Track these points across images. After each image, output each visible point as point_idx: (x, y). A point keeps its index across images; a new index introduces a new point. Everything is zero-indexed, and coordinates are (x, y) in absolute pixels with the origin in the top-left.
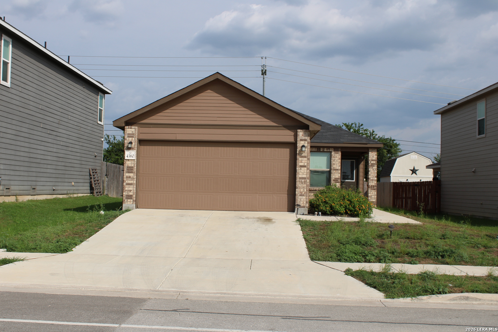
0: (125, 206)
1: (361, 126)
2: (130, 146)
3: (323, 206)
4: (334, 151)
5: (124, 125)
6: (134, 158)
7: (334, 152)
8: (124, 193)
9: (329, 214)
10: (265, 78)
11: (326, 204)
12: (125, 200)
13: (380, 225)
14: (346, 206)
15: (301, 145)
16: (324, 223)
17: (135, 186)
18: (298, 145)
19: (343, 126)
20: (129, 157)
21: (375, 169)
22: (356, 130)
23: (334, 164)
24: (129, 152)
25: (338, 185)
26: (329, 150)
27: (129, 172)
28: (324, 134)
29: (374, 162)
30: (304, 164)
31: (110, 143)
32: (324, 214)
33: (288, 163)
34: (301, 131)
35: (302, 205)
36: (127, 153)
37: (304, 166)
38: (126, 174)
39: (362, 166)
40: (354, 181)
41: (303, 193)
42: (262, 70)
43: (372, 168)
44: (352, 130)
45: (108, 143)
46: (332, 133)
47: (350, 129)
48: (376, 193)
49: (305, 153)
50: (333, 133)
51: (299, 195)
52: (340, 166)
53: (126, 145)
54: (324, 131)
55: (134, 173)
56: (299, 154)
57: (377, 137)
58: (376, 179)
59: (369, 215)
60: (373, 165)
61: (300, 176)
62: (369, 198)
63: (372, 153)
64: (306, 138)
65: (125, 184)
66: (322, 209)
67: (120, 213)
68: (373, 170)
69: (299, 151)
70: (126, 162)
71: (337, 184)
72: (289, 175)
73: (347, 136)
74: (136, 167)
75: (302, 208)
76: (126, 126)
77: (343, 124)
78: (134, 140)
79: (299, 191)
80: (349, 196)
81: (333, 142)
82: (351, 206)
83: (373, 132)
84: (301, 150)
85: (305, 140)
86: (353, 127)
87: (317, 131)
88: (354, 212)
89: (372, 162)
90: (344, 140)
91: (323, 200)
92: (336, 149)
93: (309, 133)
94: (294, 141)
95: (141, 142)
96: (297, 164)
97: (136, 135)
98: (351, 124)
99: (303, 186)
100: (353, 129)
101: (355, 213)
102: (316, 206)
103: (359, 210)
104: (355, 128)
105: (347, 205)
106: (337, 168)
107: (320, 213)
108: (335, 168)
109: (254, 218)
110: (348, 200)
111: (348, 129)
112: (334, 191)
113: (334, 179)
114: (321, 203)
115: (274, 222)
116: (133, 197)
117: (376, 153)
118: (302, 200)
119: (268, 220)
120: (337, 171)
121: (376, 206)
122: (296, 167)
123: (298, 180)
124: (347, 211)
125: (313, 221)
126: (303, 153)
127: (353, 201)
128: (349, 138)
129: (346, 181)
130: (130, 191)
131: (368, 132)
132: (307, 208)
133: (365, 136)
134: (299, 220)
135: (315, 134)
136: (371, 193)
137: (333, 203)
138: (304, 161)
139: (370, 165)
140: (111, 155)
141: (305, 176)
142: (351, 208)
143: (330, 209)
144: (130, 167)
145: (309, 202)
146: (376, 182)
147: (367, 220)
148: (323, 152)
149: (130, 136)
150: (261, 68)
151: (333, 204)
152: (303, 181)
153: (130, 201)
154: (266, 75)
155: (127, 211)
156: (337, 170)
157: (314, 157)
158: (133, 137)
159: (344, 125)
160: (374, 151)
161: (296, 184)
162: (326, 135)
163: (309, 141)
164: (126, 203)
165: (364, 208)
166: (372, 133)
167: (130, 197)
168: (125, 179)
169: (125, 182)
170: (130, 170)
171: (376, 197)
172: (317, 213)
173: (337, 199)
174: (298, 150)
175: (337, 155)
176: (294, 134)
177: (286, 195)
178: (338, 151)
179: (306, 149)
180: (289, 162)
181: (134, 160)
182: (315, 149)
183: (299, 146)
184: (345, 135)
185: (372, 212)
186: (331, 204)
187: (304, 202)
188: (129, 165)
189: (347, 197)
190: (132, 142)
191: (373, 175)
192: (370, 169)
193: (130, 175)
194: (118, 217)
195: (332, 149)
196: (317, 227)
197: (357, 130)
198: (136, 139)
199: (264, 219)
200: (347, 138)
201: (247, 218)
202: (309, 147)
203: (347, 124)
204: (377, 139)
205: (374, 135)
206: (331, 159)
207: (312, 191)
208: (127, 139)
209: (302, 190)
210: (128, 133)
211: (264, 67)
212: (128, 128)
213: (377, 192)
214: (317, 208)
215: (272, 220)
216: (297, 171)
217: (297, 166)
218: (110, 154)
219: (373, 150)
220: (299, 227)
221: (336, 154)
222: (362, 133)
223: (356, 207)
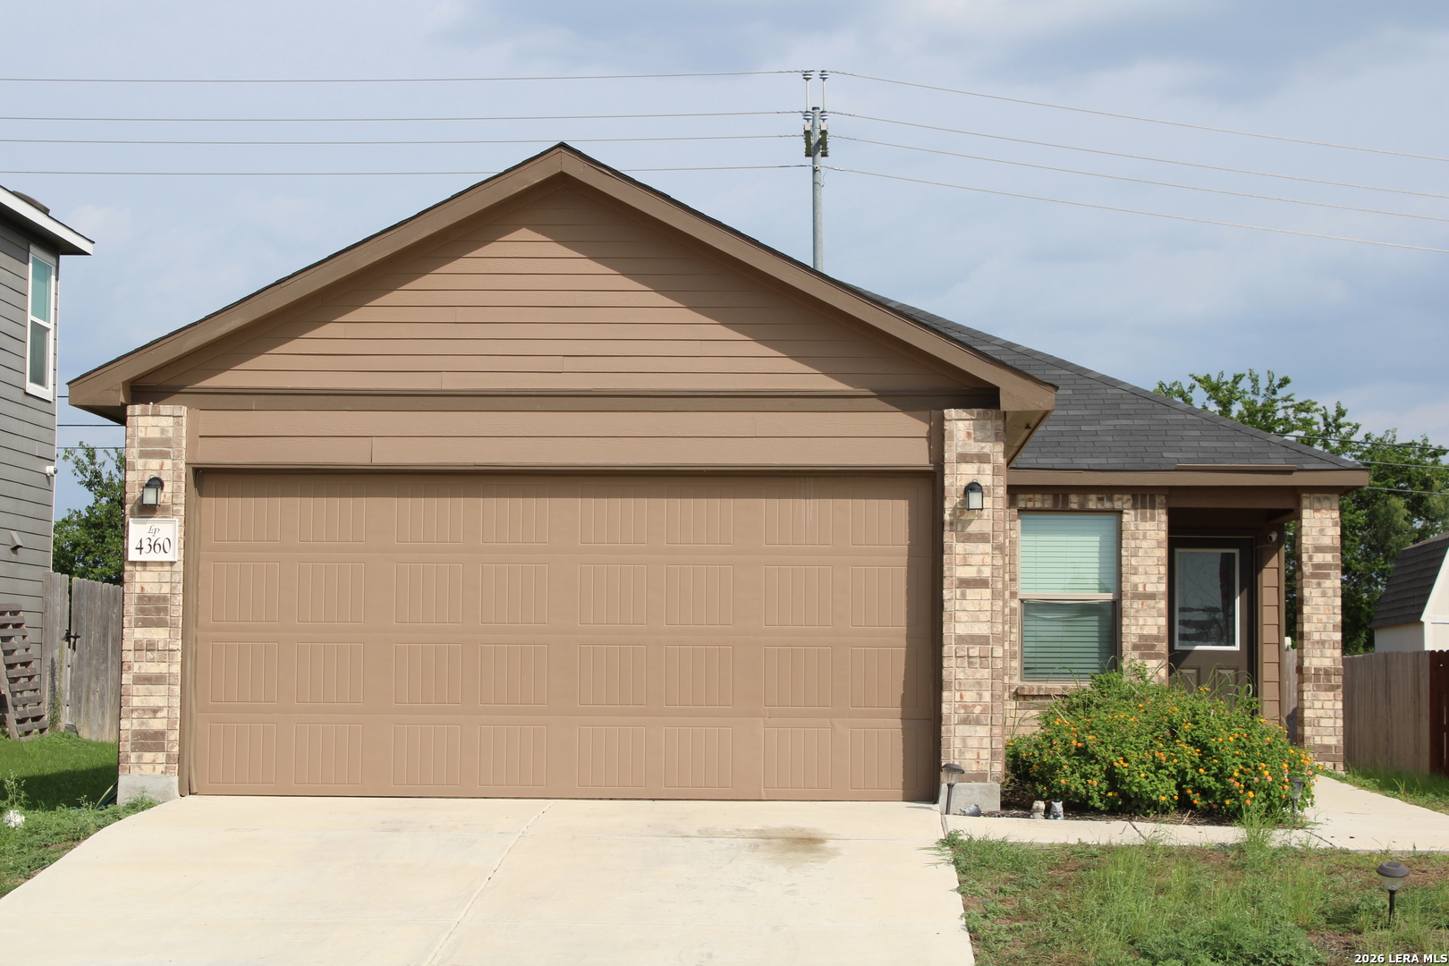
0: (127, 786)
1: (1280, 386)
2: (150, 497)
3: (1073, 773)
4: (1134, 507)
5: (122, 399)
6: (170, 552)
7: (1132, 512)
8: (125, 724)
9: (1104, 812)
10: (823, 170)
11: (1087, 762)
12: (128, 757)
13: (1342, 862)
14: (1182, 772)
15: (964, 482)
16: (1073, 853)
17: (177, 689)
18: (947, 482)
19: (1195, 391)
20: (146, 548)
21: (1334, 589)
22: (1259, 404)
23: (1136, 568)
24: (148, 526)
25: (1156, 669)
26: (1108, 505)
27: (146, 624)
28: (1083, 428)
29: (1328, 558)
30: (979, 571)
31: (100, 483)
32: (1078, 808)
33: (905, 568)
34: (962, 413)
35: (971, 767)
36: (138, 531)
37: (980, 583)
38: (134, 634)
39: (1270, 577)
40: (1236, 648)
41: (978, 710)
42: (807, 133)
43: (1319, 585)
44: (1237, 408)
45: (89, 485)
46: (1124, 422)
47: (1230, 403)
48: (1339, 705)
49: (980, 517)
50: (1130, 422)
51: (955, 719)
52: (1165, 580)
53: (132, 494)
54: (1087, 412)
55: (173, 625)
56: (951, 524)
57: (1358, 437)
58: (1338, 636)
59: (1293, 811)
60: (1321, 571)
61: (961, 630)
62: (1308, 731)
63: (1317, 515)
64: (987, 447)
65: (127, 678)
66: (1068, 788)
67: (100, 822)
68: (1324, 595)
69: (955, 509)
70: (133, 576)
71: (1152, 664)
72: (908, 626)
73: (1197, 433)
74: (180, 598)
75: (973, 784)
76: (134, 403)
77: (1195, 378)
78: (174, 473)
79: (958, 698)
80: (1196, 723)
81: (1127, 467)
82: (1208, 769)
83: (1341, 413)
84: (965, 506)
85: (982, 458)
86: (1244, 392)
87: (1039, 416)
88: (1223, 799)
89: (1319, 558)
90: (1178, 455)
91: (1074, 742)
92: (1144, 496)
93: (1000, 422)
94: (927, 463)
95: (205, 478)
96: (946, 573)
97: (179, 444)
98: (1230, 379)
99: (978, 676)
100: (1245, 403)
101: (1227, 802)
102: (1041, 774)
103: (1248, 788)
104: (1253, 397)
105: (1189, 765)
106: (1150, 589)
107: (1058, 806)
108: (1141, 589)
109: (739, 834)
110: (1194, 742)
111: (1219, 403)
112: (1126, 698)
113: (1135, 640)
114: (1063, 759)
115: (834, 853)
116: (169, 741)
117: (1336, 515)
118: (973, 743)
119: (807, 843)
120: (1151, 603)
121: (1342, 766)
122: (942, 589)
123: (949, 648)
124: (1187, 796)
125: (1018, 845)
126: (971, 521)
127: (1217, 748)
128: (1204, 444)
129: (1198, 648)
130: (155, 711)
131: (1318, 418)
132: (997, 780)
133: (1301, 434)
134: (951, 841)
135: (1031, 429)
136: (1318, 704)
137: (1122, 755)
138: (976, 560)
139: (1307, 569)
140: (103, 542)
141: (982, 629)
142: (1205, 778)
143: (1104, 786)
144: (151, 598)
145: (1007, 755)
146: (1338, 653)
147: (1279, 837)
148: (1083, 511)
149: (152, 450)
150: (801, 125)
151: (1119, 764)
152: (977, 654)
153: (154, 762)
154: (824, 155)
155: (135, 807)
156: (1152, 596)
157: (1039, 538)
158: (165, 455)
159: (1197, 384)
160: (1326, 504)
161: (941, 667)
162: (1096, 433)
163: (1001, 460)
164: (135, 771)
165: (1270, 779)
166: (1335, 420)
167: (150, 741)
168: (128, 656)
169: (129, 668)
170: (153, 611)
171: (1340, 723)
172: (1041, 805)
173: (1137, 737)
174: (949, 505)
175: (1149, 525)
176: (930, 432)
177: (898, 722)
178: (1153, 507)
179: (988, 502)
180: (909, 565)
181: (172, 563)
182: (1043, 501)
183: (953, 490)
184: (1186, 433)
185: (1308, 800)
186: (1111, 764)
187: (981, 751)
188: (146, 586)
189: (1188, 727)
190: (163, 478)
191: (1324, 618)
192: (1306, 592)
193: (155, 637)
194: (88, 835)
195: (1126, 497)
196: (1037, 875)
197: (1264, 405)
198: (183, 466)
199: (787, 839)
200: (1196, 444)
201: (707, 834)
202: (1002, 491)
203: (1214, 379)
204: (1359, 448)
205: (1343, 431)
206: (1120, 547)
207: (1034, 697)
208: (140, 463)
209: (970, 697)
210: (142, 435)
211: (817, 118)
212: (144, 415)
213: (1344, 701)
214: (1045, 782)
215: (822, 841)
216: (946, 605)
217: (946, 583)
218: (100, 537)
219: (1319, 500)
220: (951, 876)
221: (1144, 519)
222: (1286, 419)
223: (1231, 776)
